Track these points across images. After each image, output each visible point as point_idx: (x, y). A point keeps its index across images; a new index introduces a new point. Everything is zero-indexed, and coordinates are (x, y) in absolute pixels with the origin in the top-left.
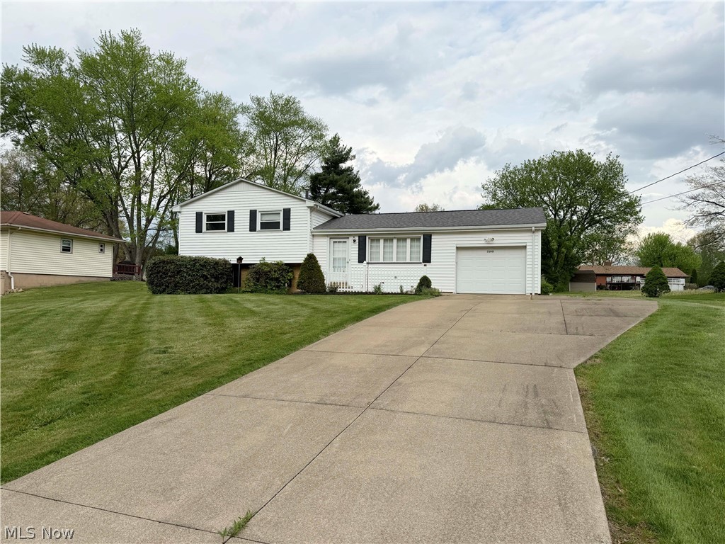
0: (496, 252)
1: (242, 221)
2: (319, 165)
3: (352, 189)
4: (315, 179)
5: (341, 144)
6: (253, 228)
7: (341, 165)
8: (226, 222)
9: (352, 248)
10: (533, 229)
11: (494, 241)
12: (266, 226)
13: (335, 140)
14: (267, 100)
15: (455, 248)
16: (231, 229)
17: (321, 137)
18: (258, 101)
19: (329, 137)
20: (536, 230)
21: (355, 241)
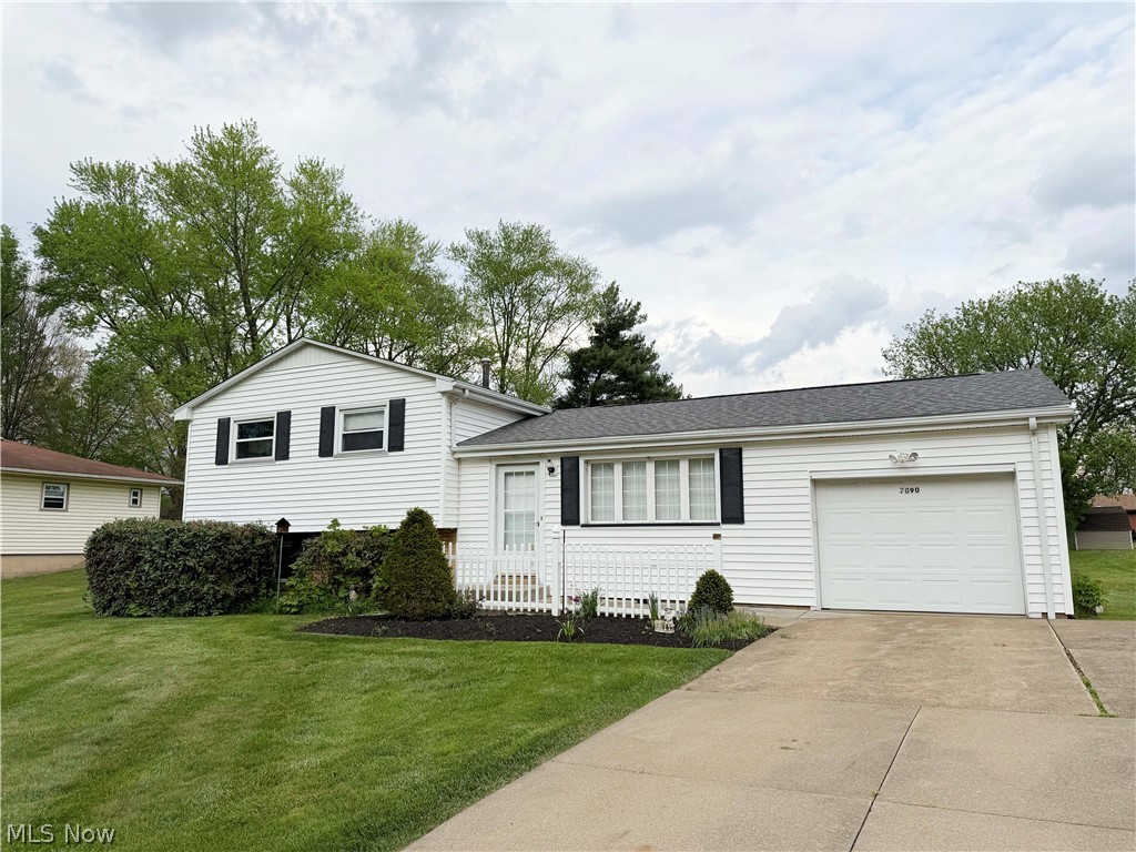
0: (926, 491)
1: (304, 434)
2: (586, 337)
3: (639, 372)
4: (577, 359)
5: (622, 298)
6: (326, 450)
7: (622, 333)
8: (274, 438)
9: (546, 488)
10: (1033, 422)
11: (919, 462)
12: (355, 442)
13: (612, 292)
14: (494, 233)
15: (808, 483)
16: (283, 454)
17: (587, 287)
18: (480, 238)
19: (600, 286)
20: (1043, 426)
21: (552, 470)
